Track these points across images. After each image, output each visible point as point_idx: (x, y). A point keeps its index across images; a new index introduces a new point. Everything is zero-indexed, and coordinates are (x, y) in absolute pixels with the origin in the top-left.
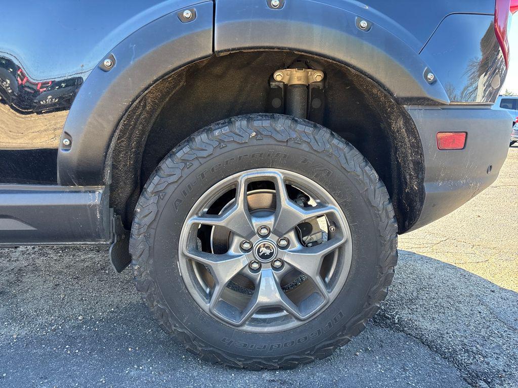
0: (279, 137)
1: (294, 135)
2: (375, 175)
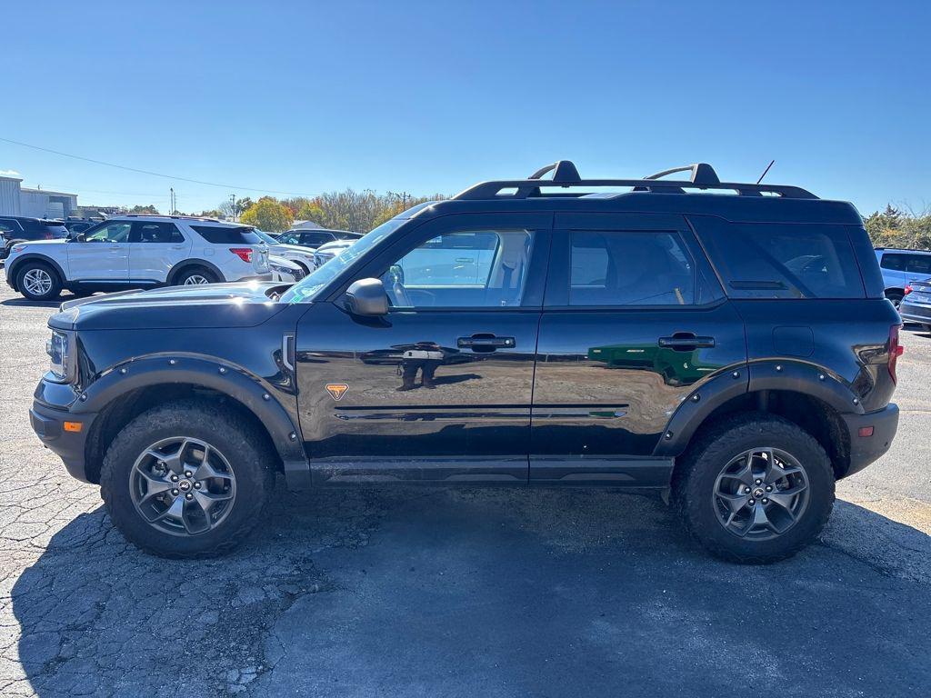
0: (774, 431)
1: (782, 430)
2: (824, 451)
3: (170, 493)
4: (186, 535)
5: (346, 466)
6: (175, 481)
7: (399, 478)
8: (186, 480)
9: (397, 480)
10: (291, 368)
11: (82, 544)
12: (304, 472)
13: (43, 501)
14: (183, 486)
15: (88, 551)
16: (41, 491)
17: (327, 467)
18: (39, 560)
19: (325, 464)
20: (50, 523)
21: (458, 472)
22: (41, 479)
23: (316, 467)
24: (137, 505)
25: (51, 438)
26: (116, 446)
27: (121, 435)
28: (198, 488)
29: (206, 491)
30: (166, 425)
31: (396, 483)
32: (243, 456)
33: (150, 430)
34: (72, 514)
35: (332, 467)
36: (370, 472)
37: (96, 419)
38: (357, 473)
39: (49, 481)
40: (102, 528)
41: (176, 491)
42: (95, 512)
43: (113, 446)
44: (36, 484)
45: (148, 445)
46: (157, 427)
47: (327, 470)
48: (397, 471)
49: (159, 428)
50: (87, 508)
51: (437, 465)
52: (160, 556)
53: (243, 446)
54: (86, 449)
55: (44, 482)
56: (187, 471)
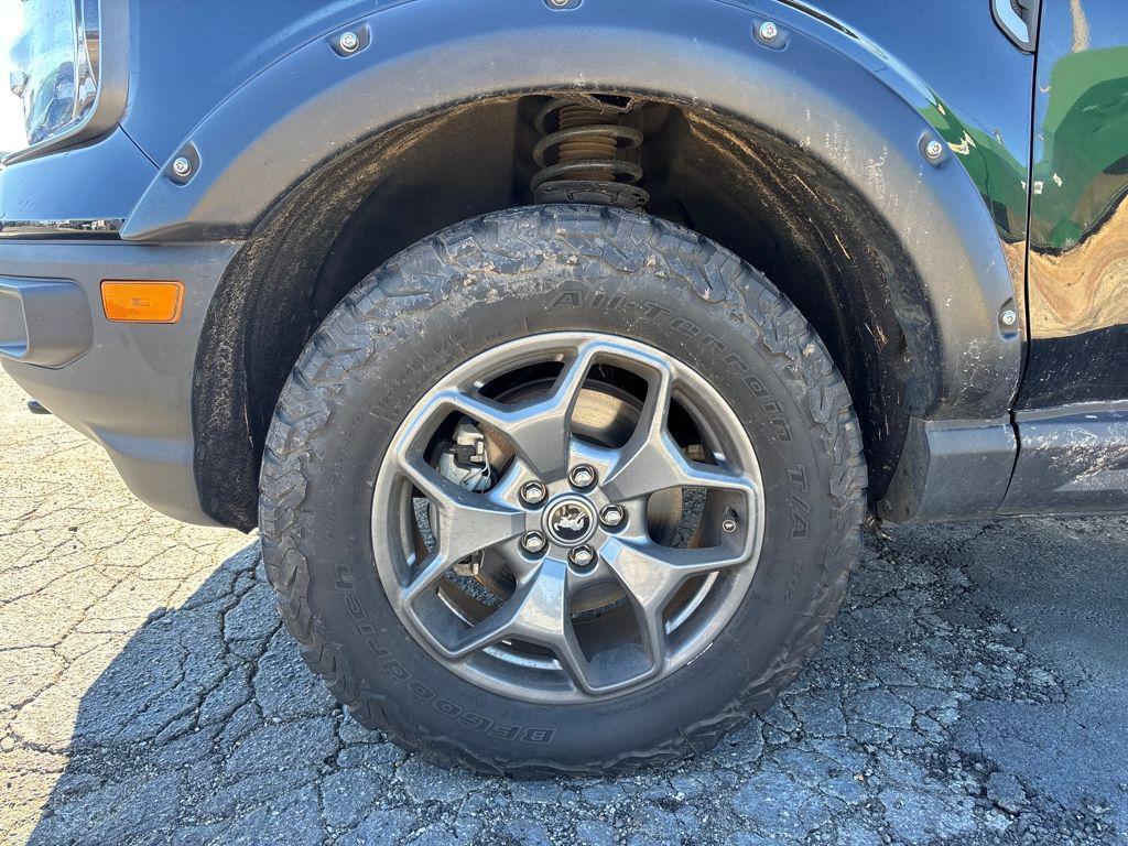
3: (513, 549)
4: (571, 696)
6: (535, 506)
8: (576, 501)
10: (1019, 30)
11: (186, 722)
12: (992, 459)
13: (36, 577)
14: (566, 523)
15: (215, 754)
16: (29, 548)
17: (1082, 439)
18: (49, 812)
19: (1072, 429)
20: (67, 648)
22: (27, 517)
23: (1039, 439)
24: (404, 596)
25: (48, 358)
26: (320, 375)
27: (337, 325)
28: (615, 528)
29: (642, 539)
30: (520, 281)
32: (807, 398)
33: (458, 303)
34: (131, 615)
37: (235, 260)
39: (47, 522)
40: (231, 659)
41: (534, 544)
42: (193, 604)
43: (309, 374)
44: (15, 531)
45: (441, 371)
46: (482, 293)
47: (1082, 451)
50: (164, 593)
52: (481, 771)
53: (808, 360)
54: (196, 391)
55: (36, 524)
56: (584, 468)
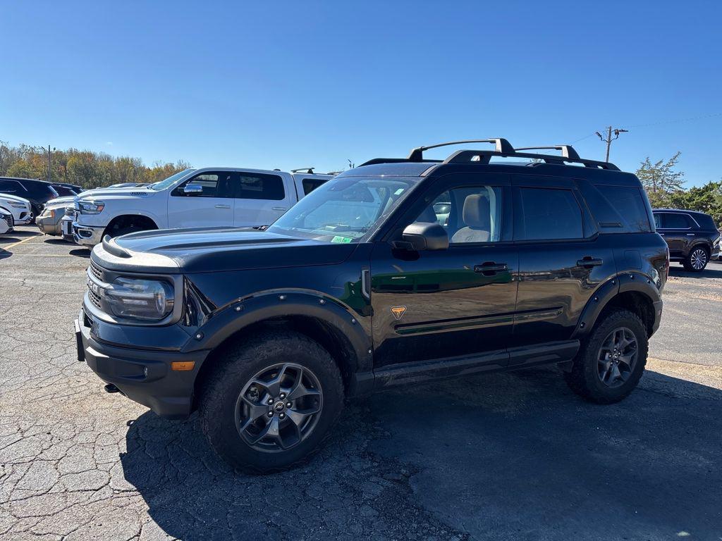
3: (266, 416)
4: (280, 451)
5: (399, 372)
6: (271, 404)
7: (432, 376)
8: (280, 402)
9: (431, 378)
10: (368, 296)
12: (370, 380)
14: (278, 407)
17: (387, 374)
19: (385, 372)
21: (469, 366)
23: (378, 375)
24: (241, 430)
28: (289, 407)
29: (295, 409)
30: (272, 354)
31: (429, 381)
32: (331, 372)
33: (258, 360)
35: (389, 375)
36: (415, 374)
38: (407, 376)
41: (271, 414)
45: (252, 375)
46: (263, 357)
47: (387, 377)
48: (433, 371)
49: (266, 357)
51: (457, 363)
56: (283, 393)
